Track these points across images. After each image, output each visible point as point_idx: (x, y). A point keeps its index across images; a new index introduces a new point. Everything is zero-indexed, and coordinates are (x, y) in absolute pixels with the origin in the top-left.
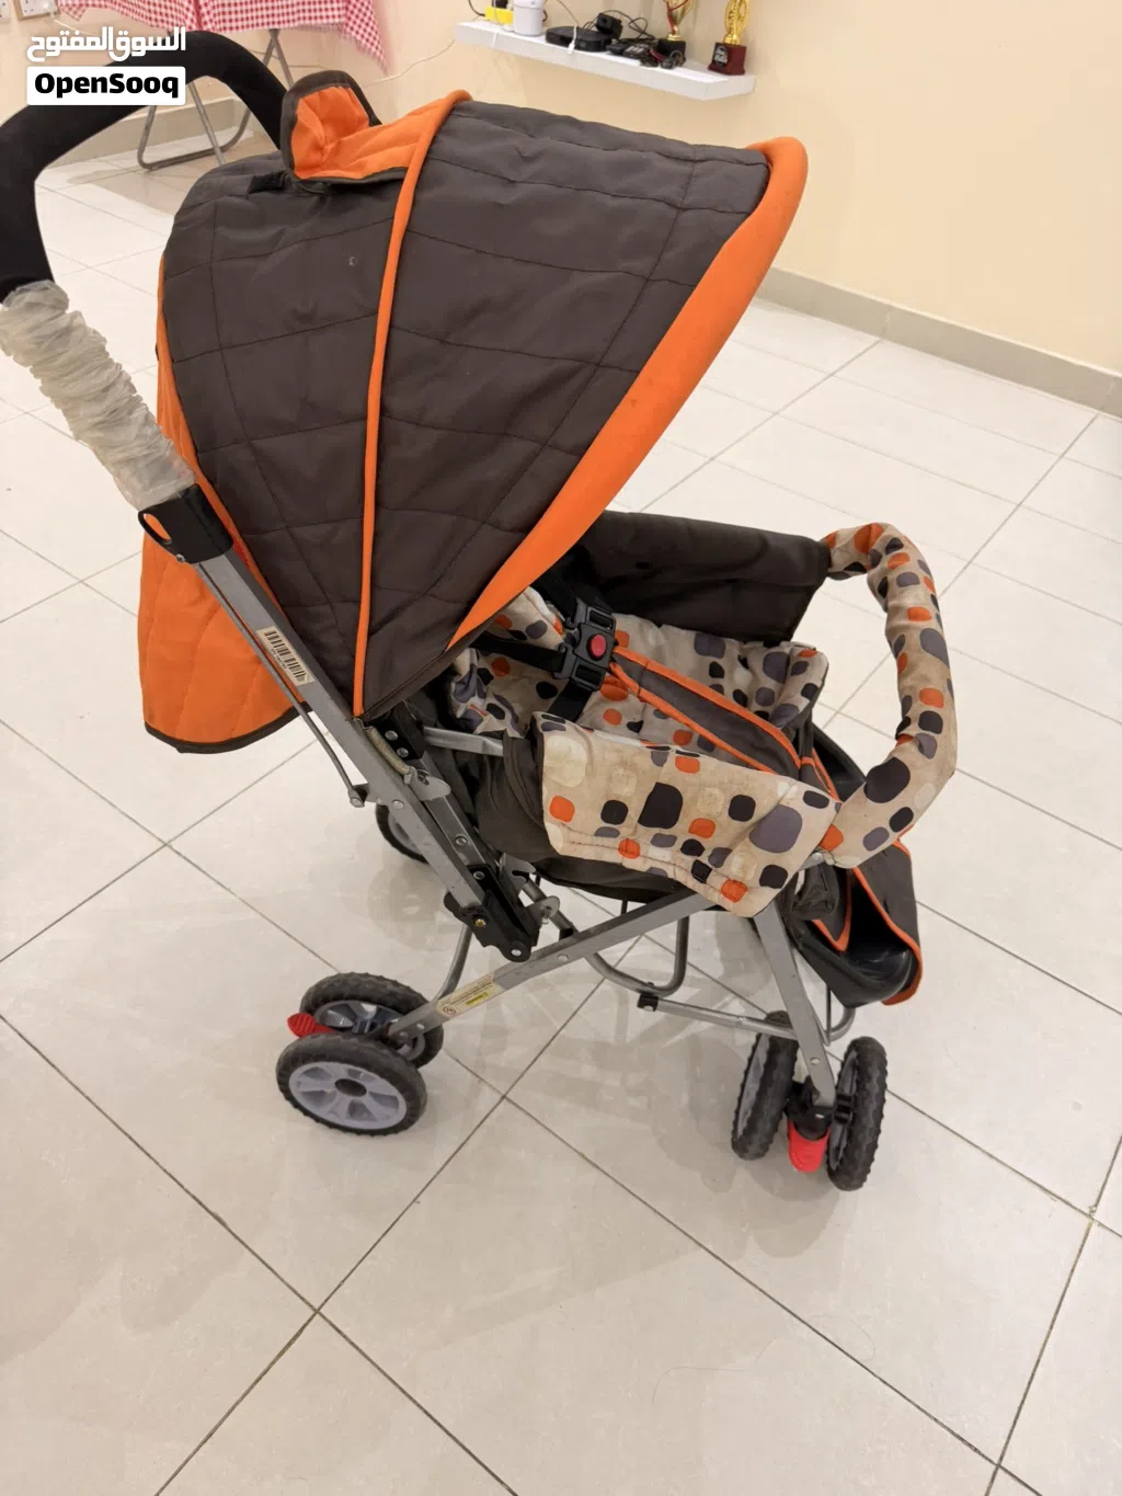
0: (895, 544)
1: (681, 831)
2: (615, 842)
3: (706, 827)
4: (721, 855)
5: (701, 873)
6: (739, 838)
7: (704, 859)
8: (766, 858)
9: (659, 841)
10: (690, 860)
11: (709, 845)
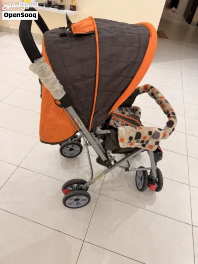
0: (152, 87)
1: (141, 139)
2: (129, 144)
3: (145, 138)
4: (147, 142)
5: (144, 146)
6: (150, 138)
7: (144, 143)
8: (156, 140)
9: (137, 142)
10: (141, 144)
11: (145, 140)
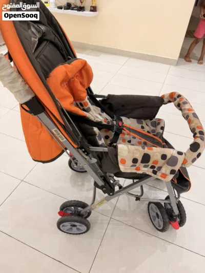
0: (179, 96)
1: (150, 164)
2: (135, 168)
3: (156, 162)
4: (160, 168)
5: (155, 173)
6: (164, 164)
7: (155, 169)
8: (170, 168)
10: (152, 170)
11: (157, 166)
